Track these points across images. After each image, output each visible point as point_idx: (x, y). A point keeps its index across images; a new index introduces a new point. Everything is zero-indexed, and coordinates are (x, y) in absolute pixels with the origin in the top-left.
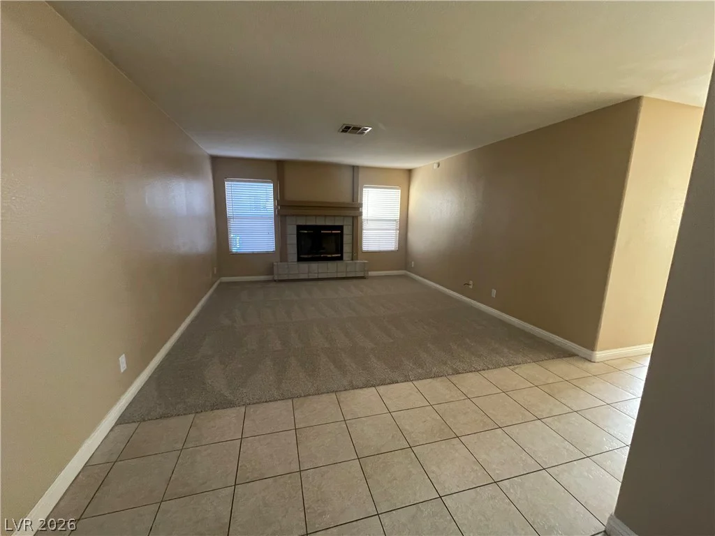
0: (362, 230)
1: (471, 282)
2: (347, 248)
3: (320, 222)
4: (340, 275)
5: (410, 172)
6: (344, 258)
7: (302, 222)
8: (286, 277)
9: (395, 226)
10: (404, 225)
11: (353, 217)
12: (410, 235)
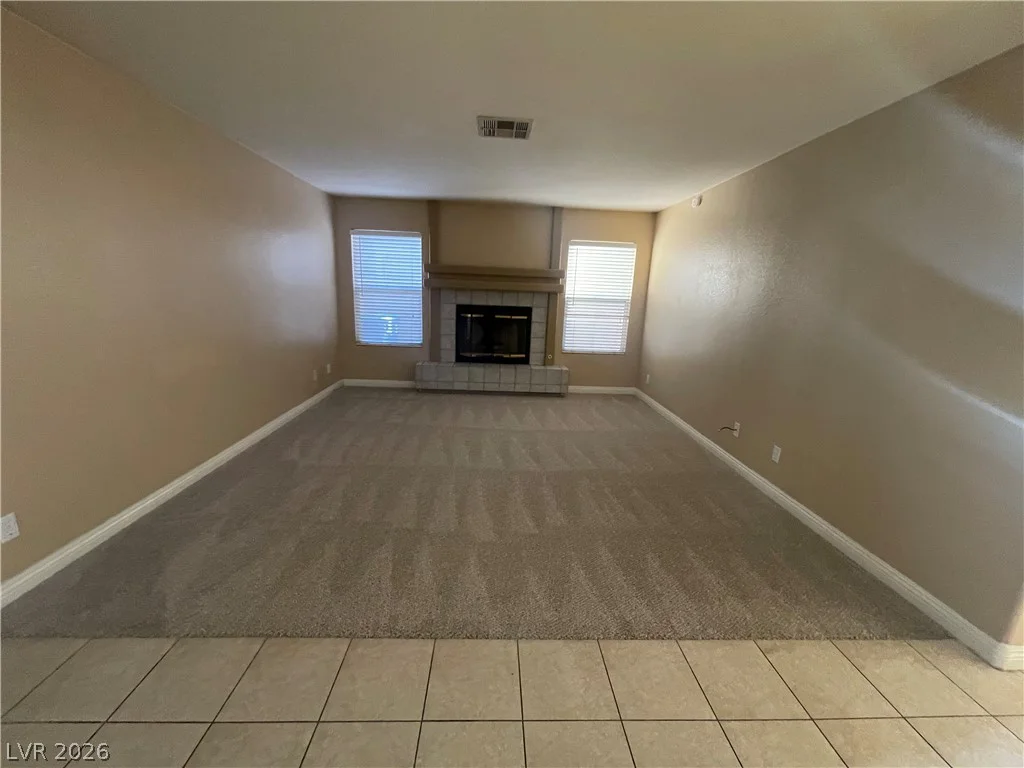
0: (563, 314)
1: (737, 425)
2: (536, 345)
3: (494, 301)
4: (518, 389)
5: (655, 216)
6: (531, 362)
7: (465, 300)
8: (433, 386)
9: (623, 311)
10: (640, 310)
11: (549, 294)
12: (648, 326)
